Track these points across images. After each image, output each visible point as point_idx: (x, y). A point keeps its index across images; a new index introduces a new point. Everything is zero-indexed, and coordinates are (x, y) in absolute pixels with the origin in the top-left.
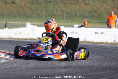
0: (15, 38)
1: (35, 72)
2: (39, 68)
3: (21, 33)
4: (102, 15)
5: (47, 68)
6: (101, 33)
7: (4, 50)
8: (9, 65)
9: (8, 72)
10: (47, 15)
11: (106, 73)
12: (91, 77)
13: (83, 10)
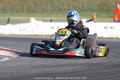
0: (18, 34)
1: (40, 71)
2: (44, 66)
3: (24, 29)
4: (112, 8)
5: (53, 66)
6: (111, 28)
7: (7, 47)
8: (12, 63)
9: (11, 71)
10: (53, 9)
11: (117, 71)
12: (100, 75)
13: (92, 4)
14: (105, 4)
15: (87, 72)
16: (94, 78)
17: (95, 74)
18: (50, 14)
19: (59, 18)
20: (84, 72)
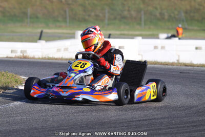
0: (56, 57)
3: (66, 49)
9: (45, 117)
10: (112, 17)
12: (188, 125)
14: (198, 10)
15: (166, 120)
16: (178, 130)
17: (179, 124)
18: (108, 25)
19: (123, 32)
20: (162, 120)
